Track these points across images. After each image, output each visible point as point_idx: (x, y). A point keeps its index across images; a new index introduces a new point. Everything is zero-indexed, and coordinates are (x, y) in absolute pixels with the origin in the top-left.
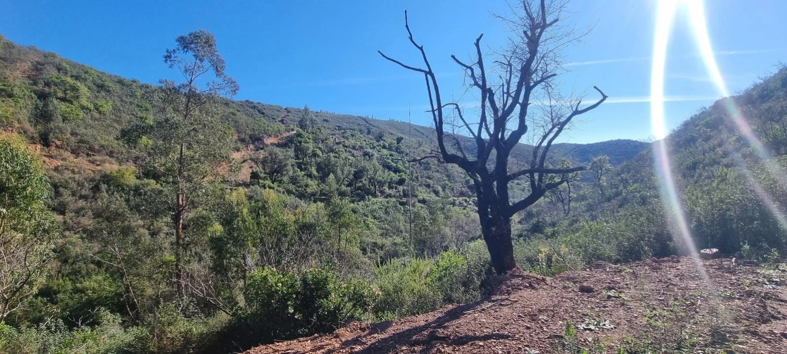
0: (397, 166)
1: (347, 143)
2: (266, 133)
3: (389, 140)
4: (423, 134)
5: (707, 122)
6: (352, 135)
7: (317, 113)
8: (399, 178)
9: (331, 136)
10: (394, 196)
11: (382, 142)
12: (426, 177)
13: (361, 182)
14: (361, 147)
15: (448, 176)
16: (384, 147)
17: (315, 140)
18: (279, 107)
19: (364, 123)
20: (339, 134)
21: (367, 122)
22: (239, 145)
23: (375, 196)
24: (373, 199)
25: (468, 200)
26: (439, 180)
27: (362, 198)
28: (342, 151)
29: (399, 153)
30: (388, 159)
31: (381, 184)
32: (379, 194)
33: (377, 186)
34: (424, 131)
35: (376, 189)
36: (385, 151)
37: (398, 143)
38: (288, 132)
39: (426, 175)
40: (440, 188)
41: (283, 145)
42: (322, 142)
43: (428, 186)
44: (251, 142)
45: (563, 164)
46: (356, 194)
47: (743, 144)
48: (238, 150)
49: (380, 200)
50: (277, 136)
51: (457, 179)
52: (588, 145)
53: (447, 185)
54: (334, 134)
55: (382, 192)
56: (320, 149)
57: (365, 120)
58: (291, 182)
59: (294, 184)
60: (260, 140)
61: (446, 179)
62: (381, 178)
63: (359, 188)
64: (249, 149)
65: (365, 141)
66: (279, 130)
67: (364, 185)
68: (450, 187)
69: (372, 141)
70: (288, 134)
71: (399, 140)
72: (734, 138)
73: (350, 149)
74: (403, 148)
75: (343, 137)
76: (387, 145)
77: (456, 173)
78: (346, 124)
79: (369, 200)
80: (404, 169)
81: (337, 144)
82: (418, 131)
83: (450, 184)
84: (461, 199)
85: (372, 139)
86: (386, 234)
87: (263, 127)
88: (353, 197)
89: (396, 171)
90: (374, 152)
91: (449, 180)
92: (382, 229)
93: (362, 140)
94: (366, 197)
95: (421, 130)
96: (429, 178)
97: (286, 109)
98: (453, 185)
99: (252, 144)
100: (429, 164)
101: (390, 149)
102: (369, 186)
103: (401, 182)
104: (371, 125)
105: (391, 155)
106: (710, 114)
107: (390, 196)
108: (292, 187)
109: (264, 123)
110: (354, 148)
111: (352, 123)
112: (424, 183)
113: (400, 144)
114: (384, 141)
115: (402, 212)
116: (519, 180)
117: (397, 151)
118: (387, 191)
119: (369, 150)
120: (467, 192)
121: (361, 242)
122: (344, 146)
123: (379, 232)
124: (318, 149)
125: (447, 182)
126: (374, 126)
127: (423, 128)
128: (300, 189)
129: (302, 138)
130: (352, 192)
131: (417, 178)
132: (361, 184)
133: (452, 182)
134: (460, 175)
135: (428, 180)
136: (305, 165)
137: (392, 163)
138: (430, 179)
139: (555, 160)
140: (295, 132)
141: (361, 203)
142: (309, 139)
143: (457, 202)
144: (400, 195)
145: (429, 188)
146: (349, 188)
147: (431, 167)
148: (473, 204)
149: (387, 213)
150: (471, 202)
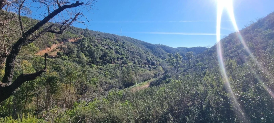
0: (121, 52)
1: (103, 43)
2: (69, 37)
3: (120, 43)
4: (134, 41)
5: (226, 41)
6: (106, 40)
7: (96, 32)
9: (97, 40)
10: (119, 64)
11: (117, 43)
12: (132, 57)
13: (106, 58)
14: (108, 45)
15: (140, 57)
16: (117, 45)
17: (90, 41)
18: (81, 28)
19: (114, 36)
20: (100, 40)
21: (115, 36)
22: (56, 41)
23: (111, 63)
24: (110, 65)
25: (147, 66)
26: (137, 58)
27: (105, 64)
28: (100, 46)
29: (123, 48)
30: (118, 50)
31: (114, 59)
32: (113, 63)
33: (112, 60)
34: (135, 41)
35: (112, 61)
36: (118, 47)
37: (123, 44)
38: (80, 38)
39: (132, 56)
40: (137, 61)
41: (76, 43)
42: (93, 42)
43: (132, 60)
44: (62, 40)
45: (177, 54)
46: (104, 62)
47: (238, 49)
48: (56, 44)
49: (113, 65)
50: (75, 39)
51: (143, 58)
52: (190, 48)
54: (98, 40)
55: (114, 62)
56: (91, 45)
57: (114, 35)
58: (77, 57)
59: (78, 58)
60: (67, 40)
61: (140, 58)
62: (113, 57)
63: (105, 60)
64: (61, 43)
65: (110, 43)
66: (75, 37)
67: (107, 59)
68: (141, 61)
69: (113, 43)
70: (79, 38)
71: (124, 43)
72: (235, 47)
73: (104, 45)
74: (125, 46)
75: (102, 41)
76: (119, 44)
77: (143, 56)
78: (106, 36)
79: (108, 65)
80: (124, 54)
81: (99, 43)
82: (133, 40)
83: (141, 60)
84: (144, 65)
85: (113, 42)
86: (112, 78)
87: (69, 35)
88: (102, 63)
89: (121, 54)
90: (113, 47)
91: (141, 58)
92: (111, 76)
93: (109, 42)
94: (107, 64)
95: (134, 40)
97: (84, 30)
98: (142, 60)
99: (63, 41)
100: (134, 52)
101: (120, 46)
102: (109, 59)
103: (122, 58)
104: (116, 37)
105: (120, 48)
106: (228, 38)
107: (117, 63)
108: (77, 59)
109: (69, 34)
110: (105, 45)
111: (109, 36)
112: (131, 59)
113: (124, 45)
114: (118, 43)
117: (122, 47)
118: (116, 61)
119: (111, 46)
120: (147, 63)
121: (100, 82)
122: (101, 44)
123: (110, 77)
124: (90, 45)
125: (140, 59)
126: (117, 38)
127: (135, 39)
128: (80, 60)
129: (84, 40)
130: (102, 62)
131: (129, 57)
132: (106, 59)
134: (145, 56)
135: (133, 58)
136: (84, 50)
138: (134, 58)
140: (82, 38)
141: (105, 66)
142: (87, 41)
143: (142, 66)
144: (121, 63)
145: (133, 61)
146: (101, 60)
147: (134, 53)
149: (114, 70)
150: (147, 67)
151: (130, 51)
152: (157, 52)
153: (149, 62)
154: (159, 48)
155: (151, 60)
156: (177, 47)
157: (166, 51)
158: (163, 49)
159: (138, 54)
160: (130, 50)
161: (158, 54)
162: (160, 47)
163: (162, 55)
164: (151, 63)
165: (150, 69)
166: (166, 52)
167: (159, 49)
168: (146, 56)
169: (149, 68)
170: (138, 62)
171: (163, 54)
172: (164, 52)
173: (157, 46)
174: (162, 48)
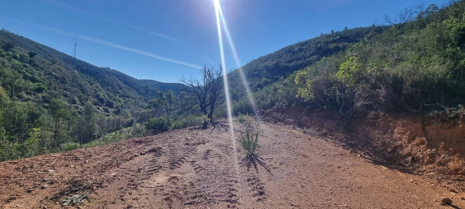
0: (33, 77)
3: (19, 52)
8: (38, 86)
10: (34, 101)
15: (82, 90)
16: (15, 57)
25: (100, 108)
26: (74, 92)
29: (34, 66)
32: (16, 98)
35: (13, 93)
36: (17, 62)
37: (31, 57)
39: (63, 87)
40: (77, 99)
49: (19, 103)
51: (89, 93)
53: (82, 96)
61: (81, 92)
68: (85, 98)
71: (32, 55)
74: (37, 62)
76: (18, 56)
77: (88, 89)
80: (42, 80)
89: (34, 80)
90: (5, 60)
91: (83, 93)
96: (65, 89)
100: (65, 79)
101: (22, 60)
103: (40, 90)
105: (24, 66)
107: (29, 100)
112: (62, 93)
113: (34, 59)
114: (14, 52)
115: (47, 113)
116: (129, 98)
117: (30, 64)
118: (25, 96)
120: (98, 103)
133: (86, 94)
135: (65, 91)
137: (28, 74)
139: (149, 89)
144: (40, 100)
147: (67, 82)
148: (103, 110)
150: (101, 111)
151: (55, 76)
152: (108, 83)
153: (102, 101)
154: (110, 76)
155: (106, 98)
156: (142, 79)
157: (126, 83)
158: (120, 80)
159: (76, 84)
160: (54, 73)
161: (110, 87)
162: (114, 75)
163: (120, 91)
164: (106, 103)
165: (108, 114)
166: (126, 86)
167: (111, 78)
168: (92, 89)
169: (106, 112)
170: (80, 100)
171: (121, 88)
172: (122, 85)
173: (107, 73)
174: (118, 77)
